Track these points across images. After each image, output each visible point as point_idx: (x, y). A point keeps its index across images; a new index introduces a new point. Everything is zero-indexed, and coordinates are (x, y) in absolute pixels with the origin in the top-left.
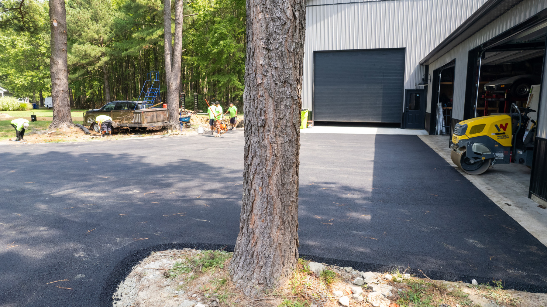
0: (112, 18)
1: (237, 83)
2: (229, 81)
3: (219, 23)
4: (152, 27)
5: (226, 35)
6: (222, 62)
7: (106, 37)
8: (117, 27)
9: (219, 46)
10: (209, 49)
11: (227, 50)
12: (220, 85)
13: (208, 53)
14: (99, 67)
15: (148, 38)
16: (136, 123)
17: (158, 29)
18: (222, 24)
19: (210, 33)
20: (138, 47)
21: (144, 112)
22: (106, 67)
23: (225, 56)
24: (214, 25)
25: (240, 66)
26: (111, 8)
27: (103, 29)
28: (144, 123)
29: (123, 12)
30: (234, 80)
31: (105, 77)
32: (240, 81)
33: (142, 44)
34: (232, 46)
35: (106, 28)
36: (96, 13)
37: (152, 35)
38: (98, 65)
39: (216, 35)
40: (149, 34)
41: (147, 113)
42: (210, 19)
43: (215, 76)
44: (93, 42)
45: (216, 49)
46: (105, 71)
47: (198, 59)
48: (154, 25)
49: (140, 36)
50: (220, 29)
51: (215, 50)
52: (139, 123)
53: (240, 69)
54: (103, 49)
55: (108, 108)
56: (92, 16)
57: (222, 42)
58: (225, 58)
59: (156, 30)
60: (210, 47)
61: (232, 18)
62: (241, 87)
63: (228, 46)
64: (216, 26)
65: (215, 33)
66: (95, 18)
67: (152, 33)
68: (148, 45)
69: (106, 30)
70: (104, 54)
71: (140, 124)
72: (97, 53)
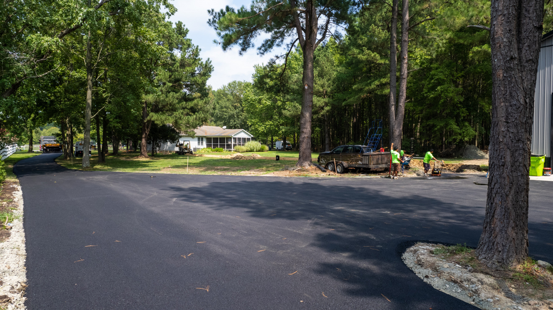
0: (335, 73)
1: (455, 127)
2: (447, 125)
3: (437, 69)
4: (369, 78)
5: (443, 80)
6: (439, 106)
7: (329, 90)
8: (338, 81)
9: (436, 91)
10: (425, 95)
11: (444, 95)
12: (436, 129)
13: (424, 98)
14: (323, 115)
15: (367, 88)
16: (364, 164)
17: (376, 80)
18: (439, 70)
19: (426, 79)
20: (356, 97)
21: (371, 155)
22: (327, 115)
23: (442, 101)
24: (430, 71)
25: (459, 110)
26: (335, 64)
27: (327, 83)
28: (370, 165)
29: (344, 66)
30: (451, 124)
31: (326, 123)
32: (458, 125)
33: (360, 94)
34: (450, 90)
35: (329, 82)
36: (322, 70)
37: (371, 85)
38: (322, 113)
39: (433, 81)
40: (367, 85)
41: (374, 156)
42: (427, 66)
43: (431, 120)
44: (319, 94)
45: (433, 94)
46: (326, 119)
47: (414, 105)
48: (371, 76)
49: (360, 87)
50: (437, 75)
51: (432, 96)
52: (366, 164)
53: (459, 112)
54: (326, 100)
55: (338, 151)
56: (319, 73)
57: (439, 88)
58: (443, 103)
59: (374, 81)
60: (426, 93)
61: (450, 63)
62: (459, 131)
63: (445, 91)
64: (432, 72)
65: (432, 79)
66: (321, 75)
67: (370, 84)
68: (365, 95)
69: (329, 84)
70: (326, 104)
71: (368, 165)
72: (322, 104)
